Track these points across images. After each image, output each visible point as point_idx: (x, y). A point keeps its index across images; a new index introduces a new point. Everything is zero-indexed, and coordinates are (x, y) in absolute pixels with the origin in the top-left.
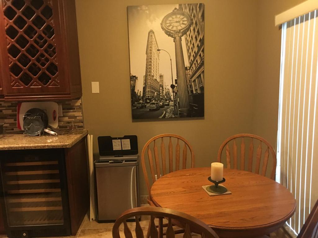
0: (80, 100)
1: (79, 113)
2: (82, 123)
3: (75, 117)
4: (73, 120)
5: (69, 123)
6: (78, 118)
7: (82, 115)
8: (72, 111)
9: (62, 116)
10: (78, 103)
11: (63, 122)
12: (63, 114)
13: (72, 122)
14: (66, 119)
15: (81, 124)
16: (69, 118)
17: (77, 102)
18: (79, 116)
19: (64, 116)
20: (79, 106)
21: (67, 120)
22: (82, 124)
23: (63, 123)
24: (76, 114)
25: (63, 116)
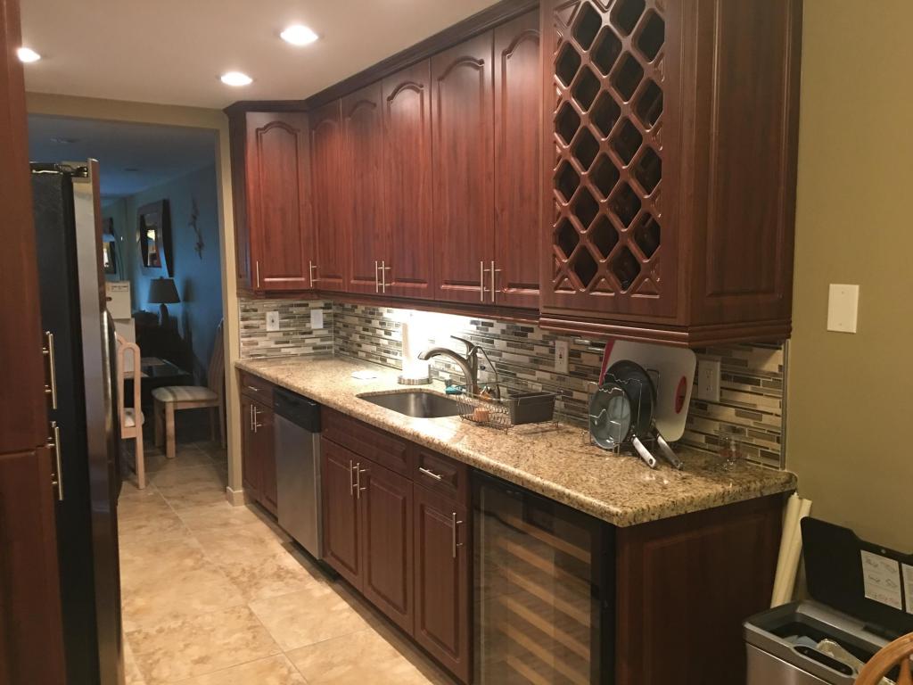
0: (780, 353)
1: (770, 399)
2: (778, 441)
3: (757, 414)
4: (751, 423)
5: (735, 430)
6: (766, 419)
7: (779, 411)
8: (749, 388)
9: (717, 399)
10: (773, 364)
11: (718, 423)
12: (721, 395)
13: (747, 430)
14: (729, 414)
15: (774, 447)
16: (738, 414)
17: (767, 358)
18: (772, 414)
19: (724, 403)
20: (775, 374)
21: (729, 420)
22: (777, 446)
23: (717, 426)
24: (763, 403)
25: (721, 400)
